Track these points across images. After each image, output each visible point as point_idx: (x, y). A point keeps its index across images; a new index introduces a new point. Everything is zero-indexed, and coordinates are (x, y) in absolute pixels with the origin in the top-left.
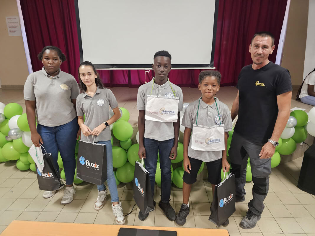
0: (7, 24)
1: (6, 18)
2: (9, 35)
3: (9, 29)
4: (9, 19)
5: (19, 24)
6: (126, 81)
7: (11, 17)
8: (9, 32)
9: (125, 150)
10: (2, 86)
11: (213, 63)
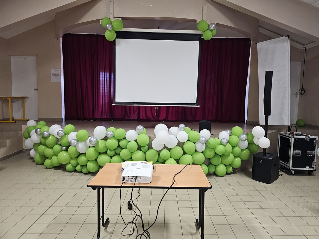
0: (51, 73)
1: (51, 69)
2: (51, 82)
3: (52, 77)
4: (53, 71)
5: (60, 74)
6: (135, 117)
7: (55, 69)
8: (51, 79)
9: (144, 153)
10: (38, 118)
11: (198, 103)
